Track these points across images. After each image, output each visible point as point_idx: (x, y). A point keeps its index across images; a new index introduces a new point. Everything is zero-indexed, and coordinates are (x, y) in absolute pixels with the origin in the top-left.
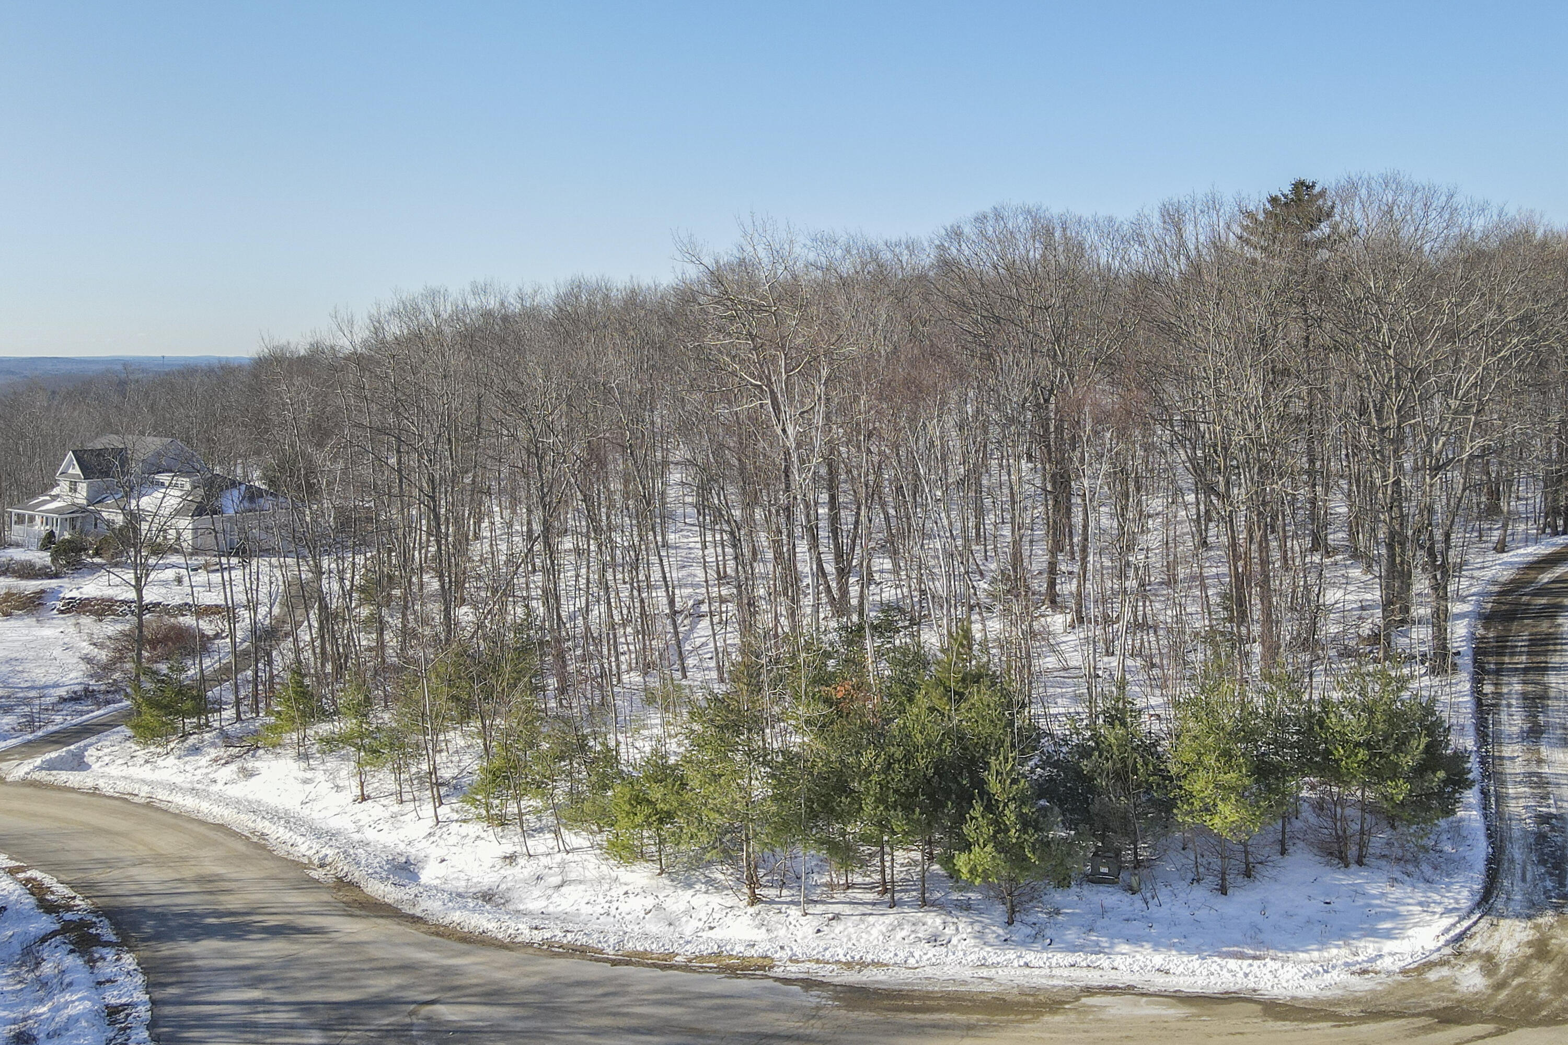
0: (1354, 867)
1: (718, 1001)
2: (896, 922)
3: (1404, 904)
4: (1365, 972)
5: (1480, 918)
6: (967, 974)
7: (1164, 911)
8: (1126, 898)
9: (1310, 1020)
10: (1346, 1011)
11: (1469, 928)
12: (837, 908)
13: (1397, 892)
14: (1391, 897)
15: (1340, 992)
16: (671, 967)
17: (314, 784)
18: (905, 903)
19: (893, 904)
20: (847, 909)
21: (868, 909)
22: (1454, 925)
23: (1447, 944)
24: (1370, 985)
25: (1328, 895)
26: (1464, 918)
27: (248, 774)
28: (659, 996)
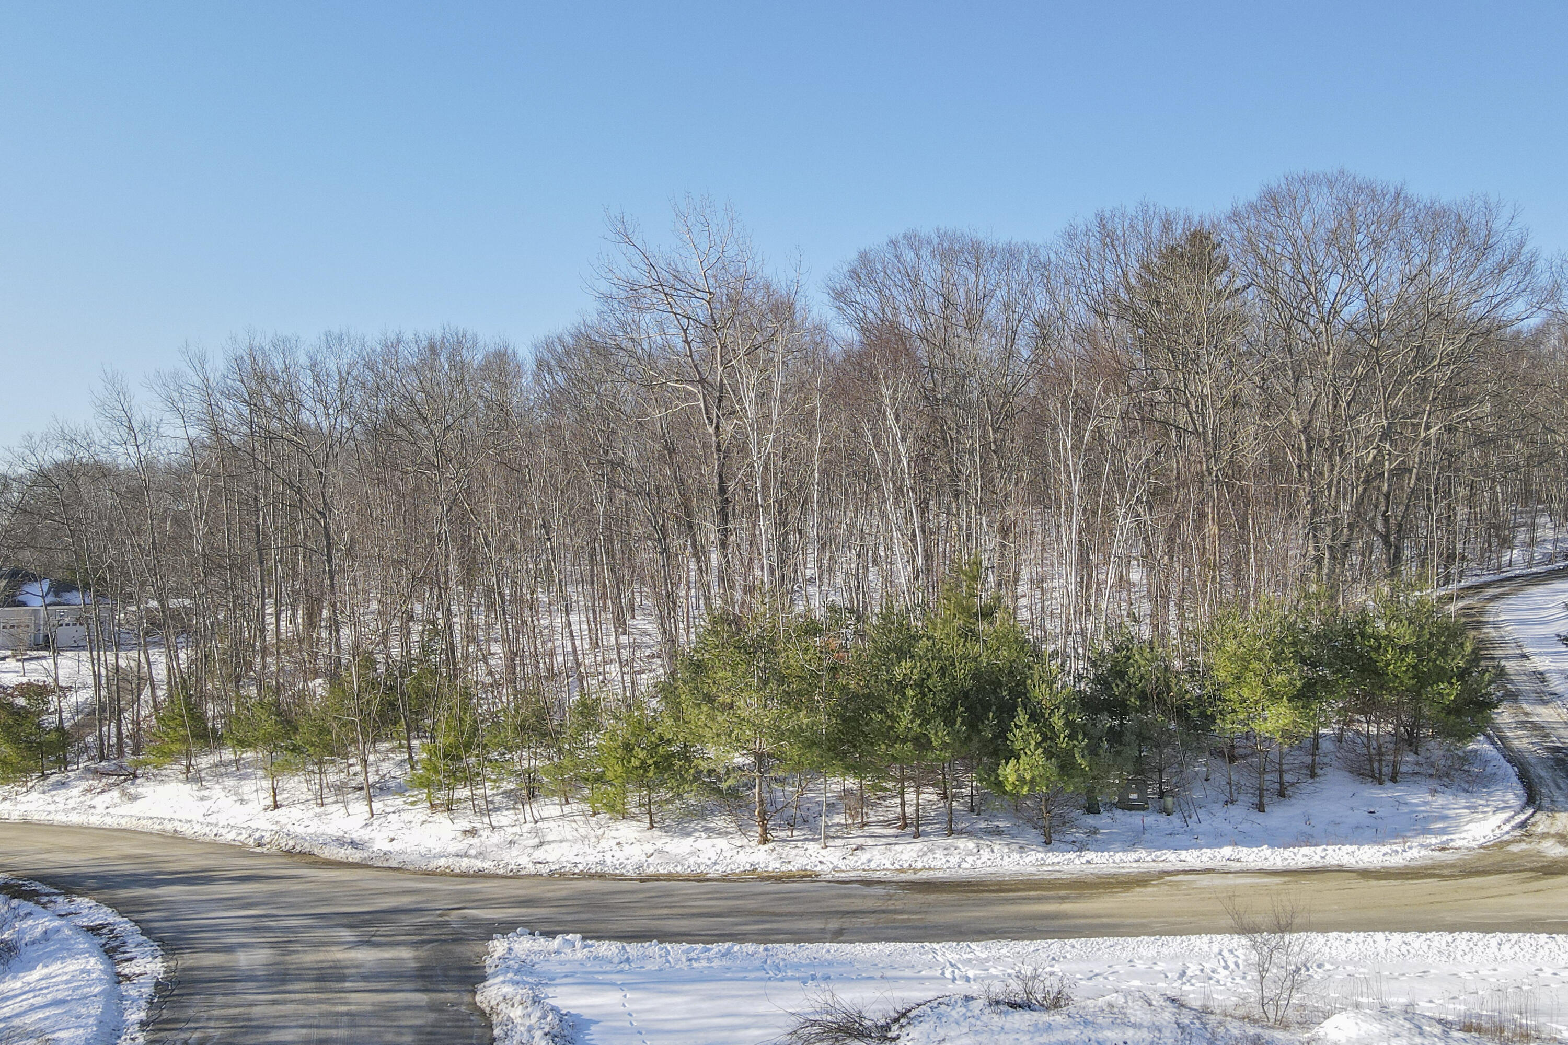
0: (1389, 784)
1: (781, 895)
2: (925, 849)
3: (1450, 809)
4: (1444, 849)
5: (1534, 812)
6: (1033, 870)
7: (1205, 826)
8: (1163, 818)
9: (1412, 879)
10: (1446, 872)
11: (1528, 819)
12: (860, 841)
13: (1440, 800)
14: (1435, 805)
15: (1430, 861)
16: (707, 880)
17: (213, 801)
18: (929, 834)
19: (917, 835)
20: (870, 842)
21: (893, 840)
22: (1512, 817)
23: (1514, 828)
24: (1456, 857)
25: (1370, 805)
26: (1519, 813)
27: (134, 798)
28: (709, 896)
